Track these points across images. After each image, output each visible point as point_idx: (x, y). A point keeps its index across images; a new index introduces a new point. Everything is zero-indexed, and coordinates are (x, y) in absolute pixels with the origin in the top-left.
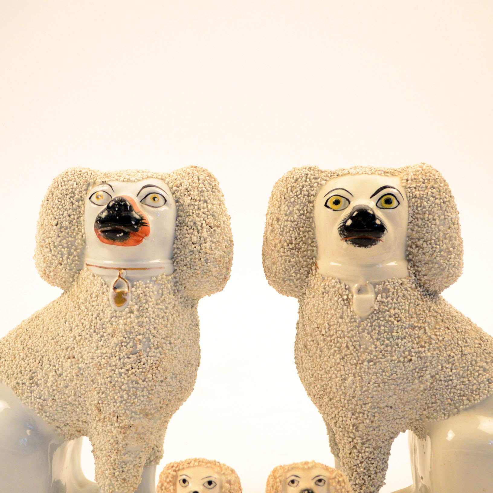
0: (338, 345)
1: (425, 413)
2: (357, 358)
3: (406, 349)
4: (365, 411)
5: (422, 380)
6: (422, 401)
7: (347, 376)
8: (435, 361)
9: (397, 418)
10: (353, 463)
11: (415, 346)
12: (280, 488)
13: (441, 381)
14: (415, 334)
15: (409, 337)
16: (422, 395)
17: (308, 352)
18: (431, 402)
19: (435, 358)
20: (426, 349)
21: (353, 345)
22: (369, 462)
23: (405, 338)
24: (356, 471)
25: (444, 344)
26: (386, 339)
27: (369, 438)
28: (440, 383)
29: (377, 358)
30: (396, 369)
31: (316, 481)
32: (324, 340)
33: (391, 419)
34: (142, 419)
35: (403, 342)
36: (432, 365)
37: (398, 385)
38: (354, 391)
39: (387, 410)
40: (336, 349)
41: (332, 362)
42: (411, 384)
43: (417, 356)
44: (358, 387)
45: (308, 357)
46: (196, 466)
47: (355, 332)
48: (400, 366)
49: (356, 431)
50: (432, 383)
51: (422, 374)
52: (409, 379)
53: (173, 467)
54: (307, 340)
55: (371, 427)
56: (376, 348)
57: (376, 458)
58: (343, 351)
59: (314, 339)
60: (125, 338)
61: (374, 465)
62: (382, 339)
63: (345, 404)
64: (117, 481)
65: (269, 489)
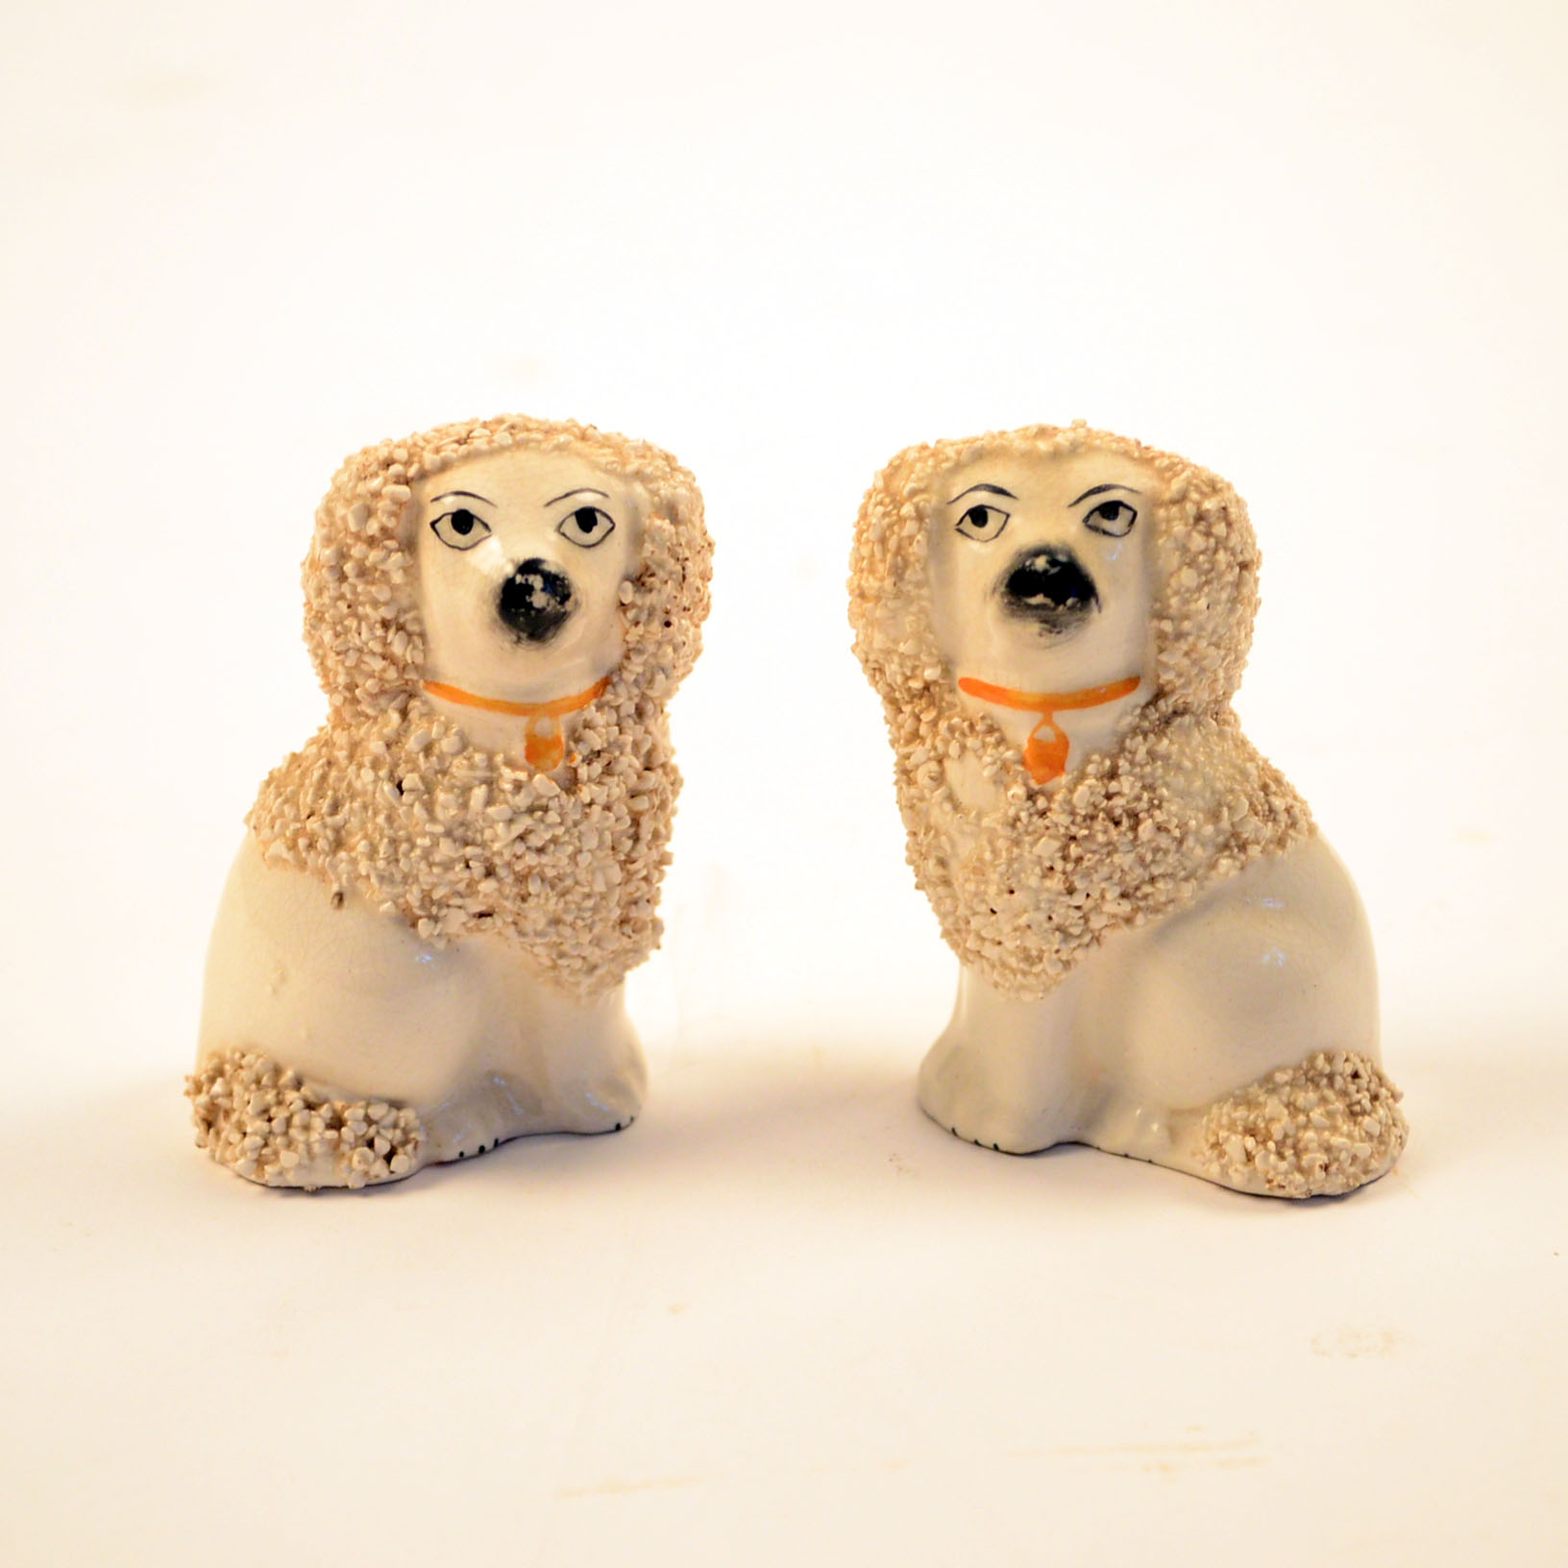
12: (917, 549)
31: (1092, 513)
65: (865, 551)
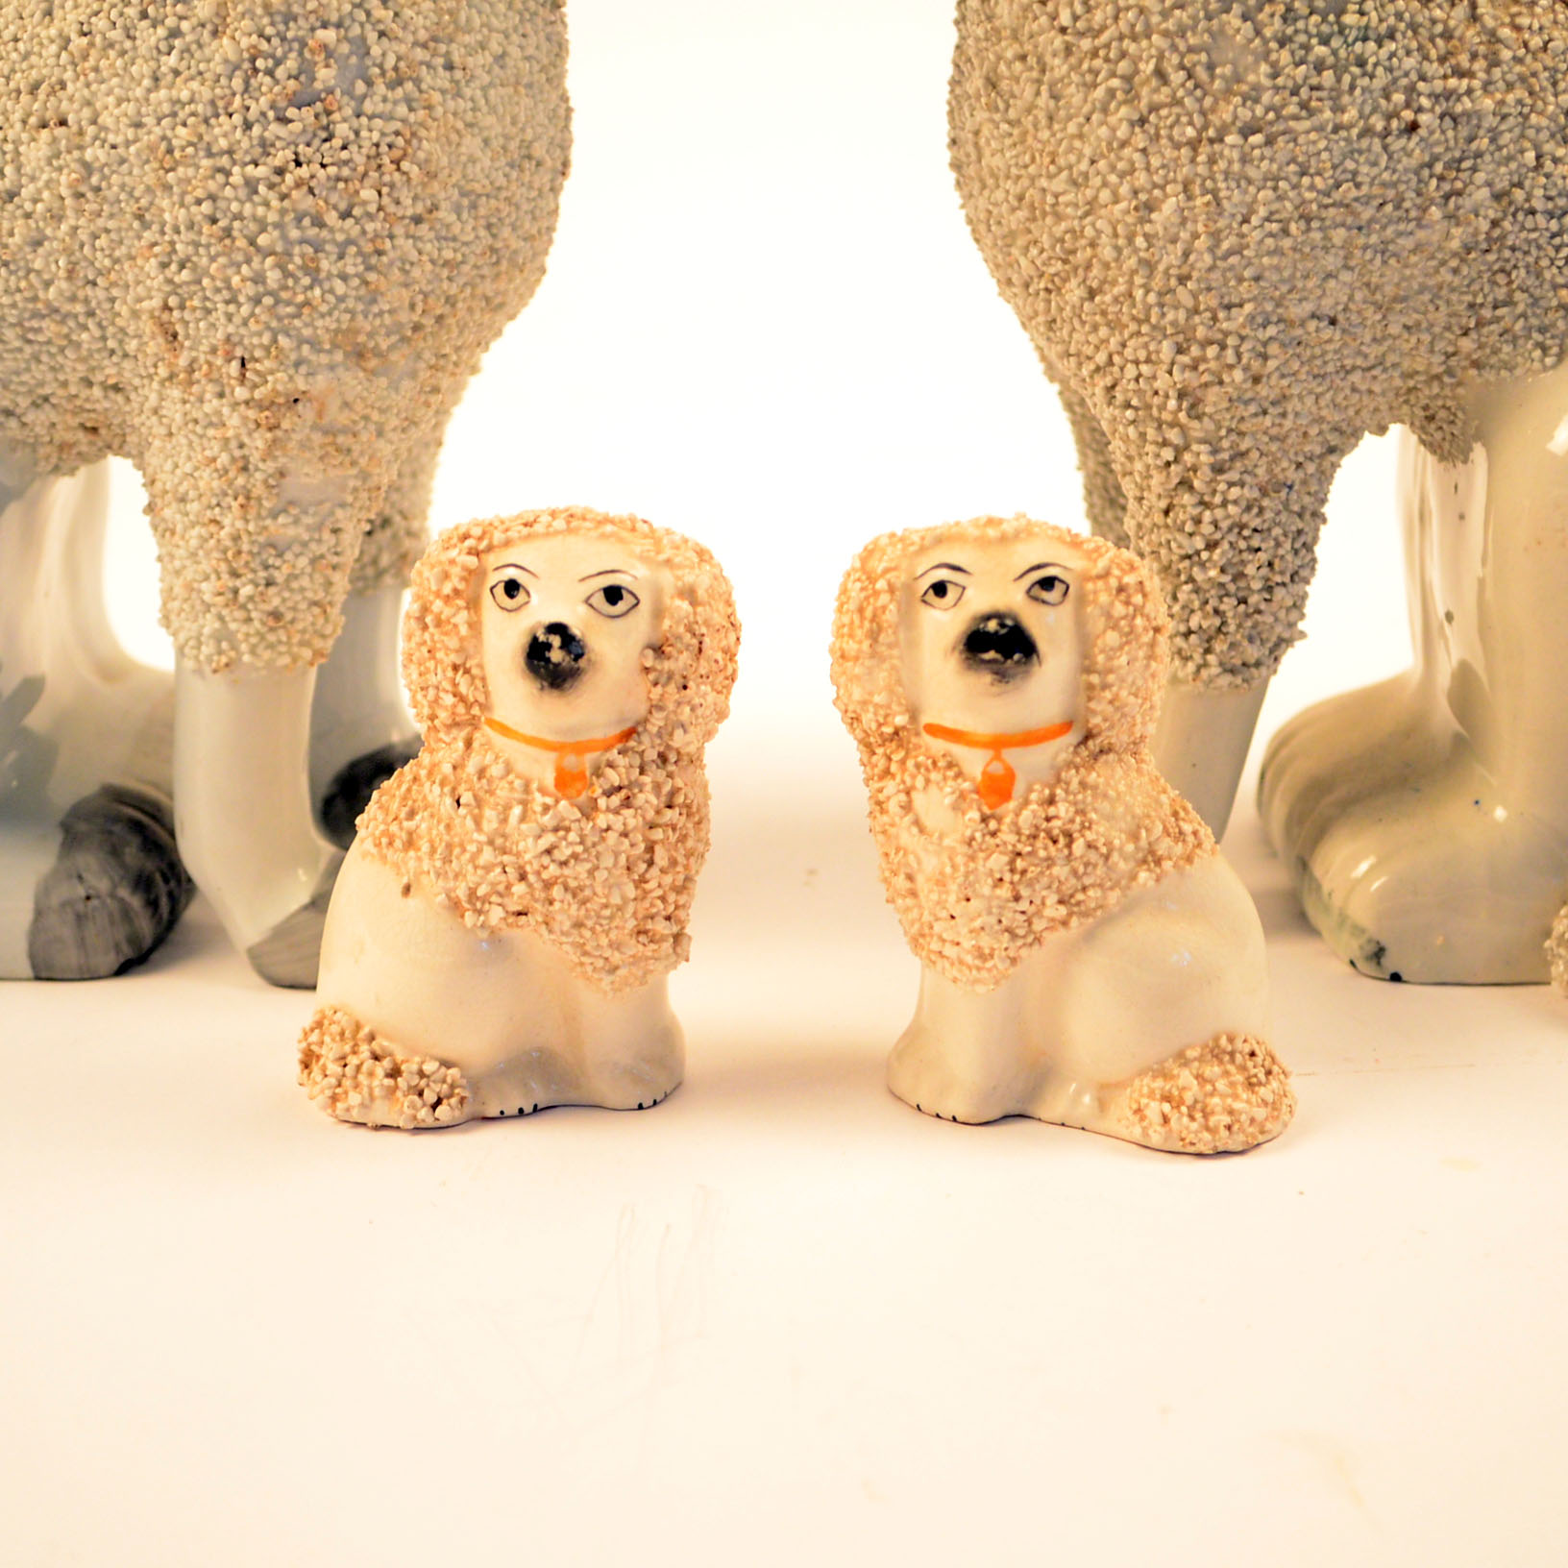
0: (1123, 66)
1: (1467, 344)
2: (1197, 119)
3: (1395, 81)
4: (1226, 334)
5: (1458, 208)
6: (1454, 297)
7: (1157, 192)
8: (1510, 130)
9: (1354, 368)
10: (1180, 547)
11: (1432, 69)
12: (891, 616)
13: (1532, 212)
14: (1434, 22)
15: (1410, 33)
16: (1455, 271)
17: (1001, 105)
18: (1490, 299)
19: (1511, 121)
20: (1476, 83)
21: (1182, 67)
22: (1242, 545)
23: (1391, 36)
24: (1191, 580)
25: (1550, 63)
26: (1314, 41)
27: (1243, 447)
28: (1529, 223)
29: (1278, 117)
30: (1357, 162)
31: (1033, 585)
32: (1068, 50)
33: (1330, 368)
34: (340, 371)
35: (1384, 53)
36: (1500, 148)
37: (1360, 229)
38: (1186, 254)
39: (1318, 330)
40: (1115, 83)
41: (1099, 139)
42: (1414, 223)
43: (1438, 110)
44: (1203, 237)
45: (1004, 127)
46: (557, 533)
47: (1190, 10)
48: (1369, 150)
49: (1189, 416)
50: (1495, 224)
51: (1459, 185)
52: (1407, 204)
53: (465, 537)
54: (999, 58)
55: (1252, 400)
56: (1275, 76)
57: (1269, 530)
58: (1145, 92)
59: (1028, 47)
60: (268, 40)
61: (1263, 557)
62: (1302, 38)
63: (1148, 308)
64: (249, 620)
65: (846, 620)
